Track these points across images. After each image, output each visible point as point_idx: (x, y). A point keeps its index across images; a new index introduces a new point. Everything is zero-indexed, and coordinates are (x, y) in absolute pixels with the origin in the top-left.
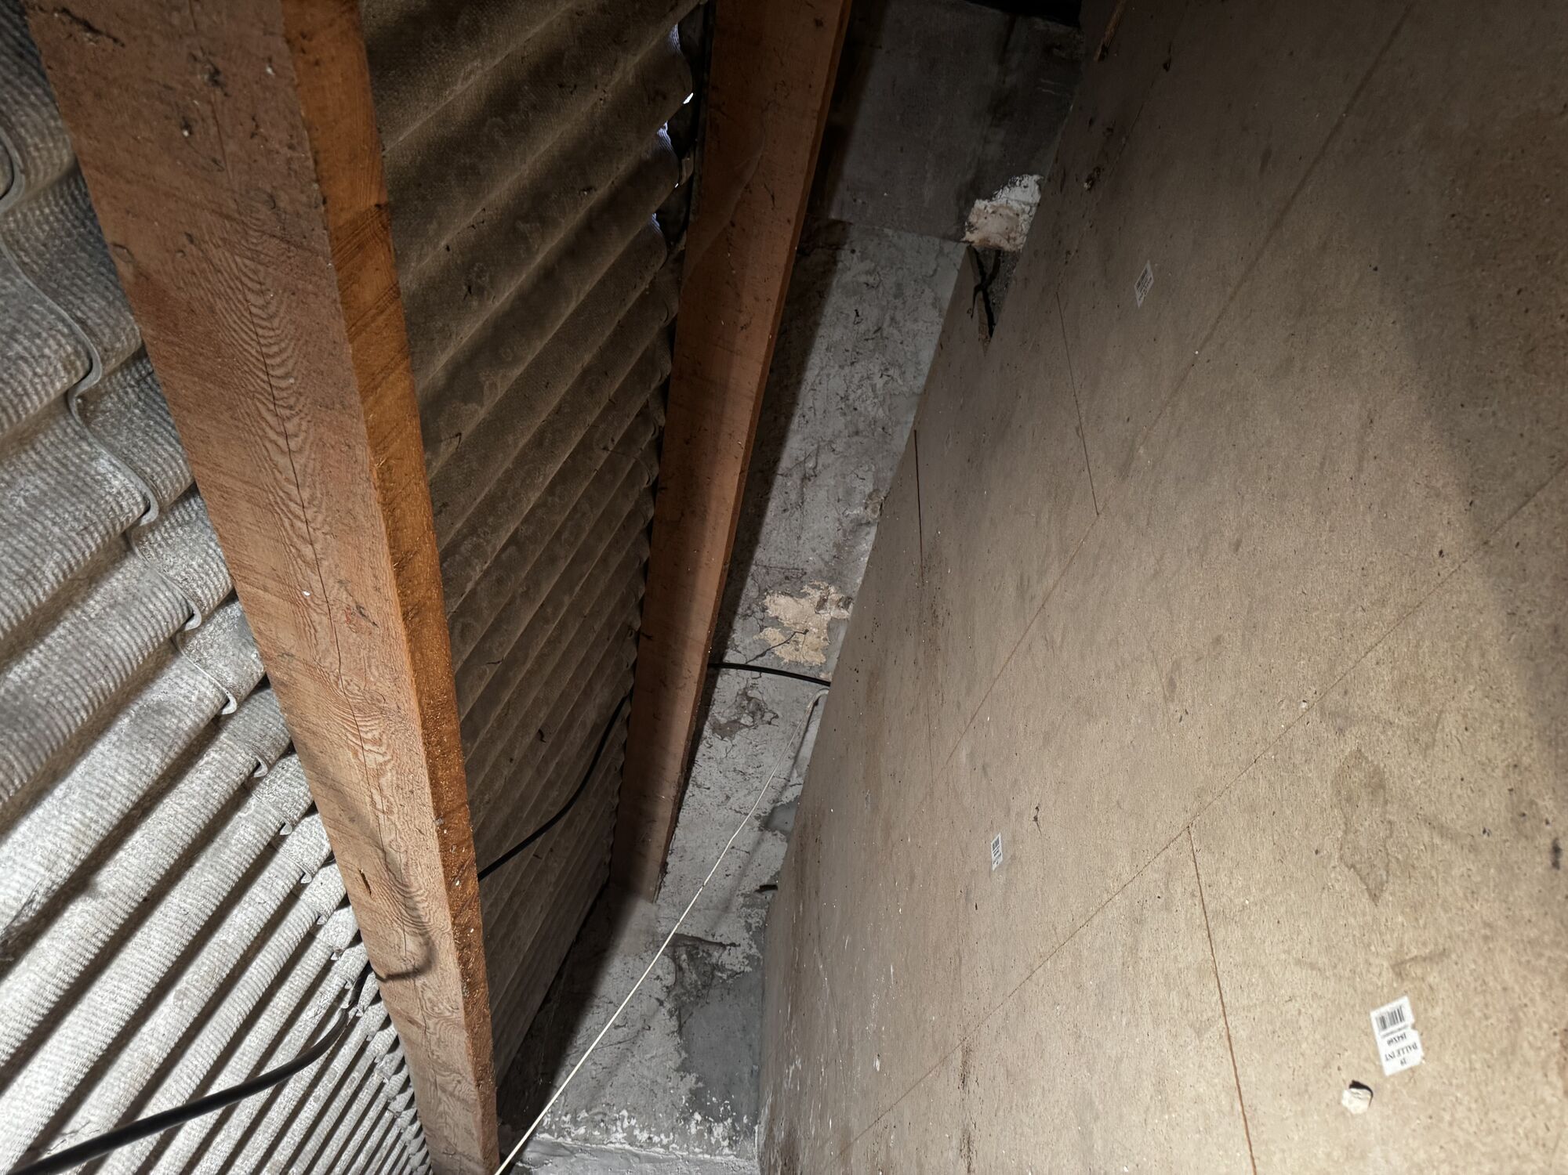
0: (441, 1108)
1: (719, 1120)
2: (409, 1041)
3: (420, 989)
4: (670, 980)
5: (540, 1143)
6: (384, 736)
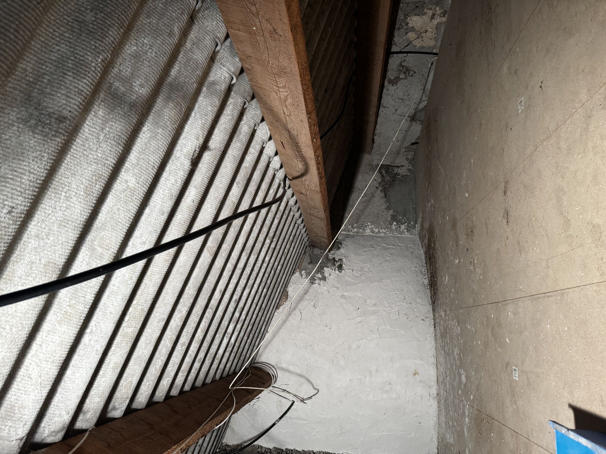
0: (313, 222)
1: (403, 224)
2: (301, 201)
3: (304, 181)
4: (380, 180)
5: (342, 234)
6: (287, 84)
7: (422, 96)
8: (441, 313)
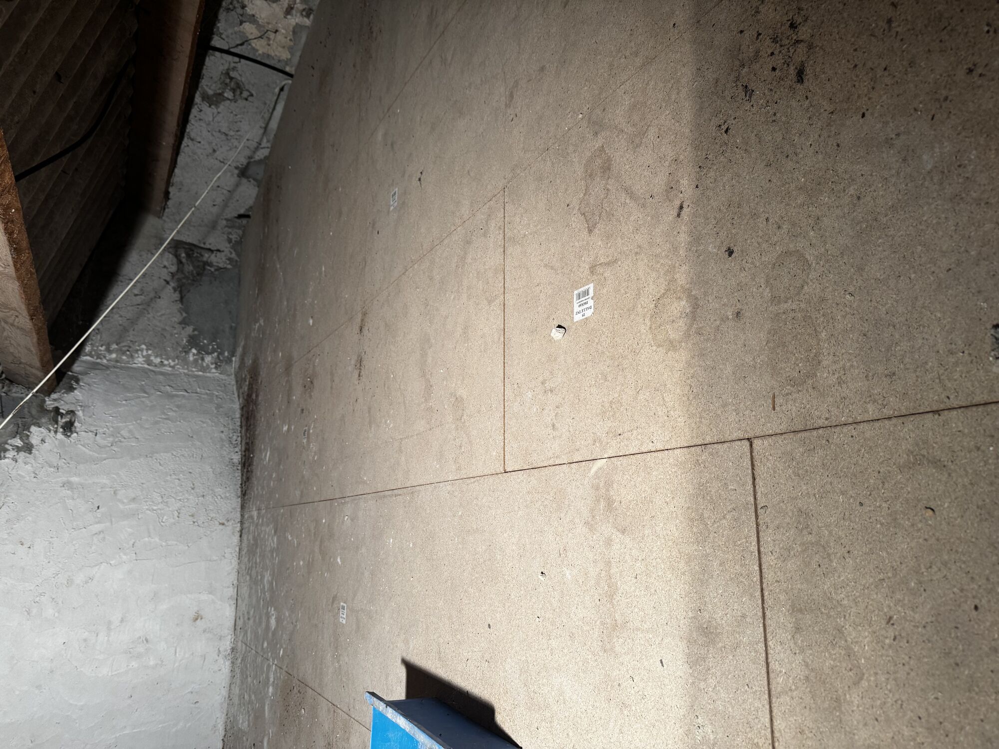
1: (208, 353)
4: (174, 269)
5: (84, 362)
7: (261, 139)
8: (253, 513)
